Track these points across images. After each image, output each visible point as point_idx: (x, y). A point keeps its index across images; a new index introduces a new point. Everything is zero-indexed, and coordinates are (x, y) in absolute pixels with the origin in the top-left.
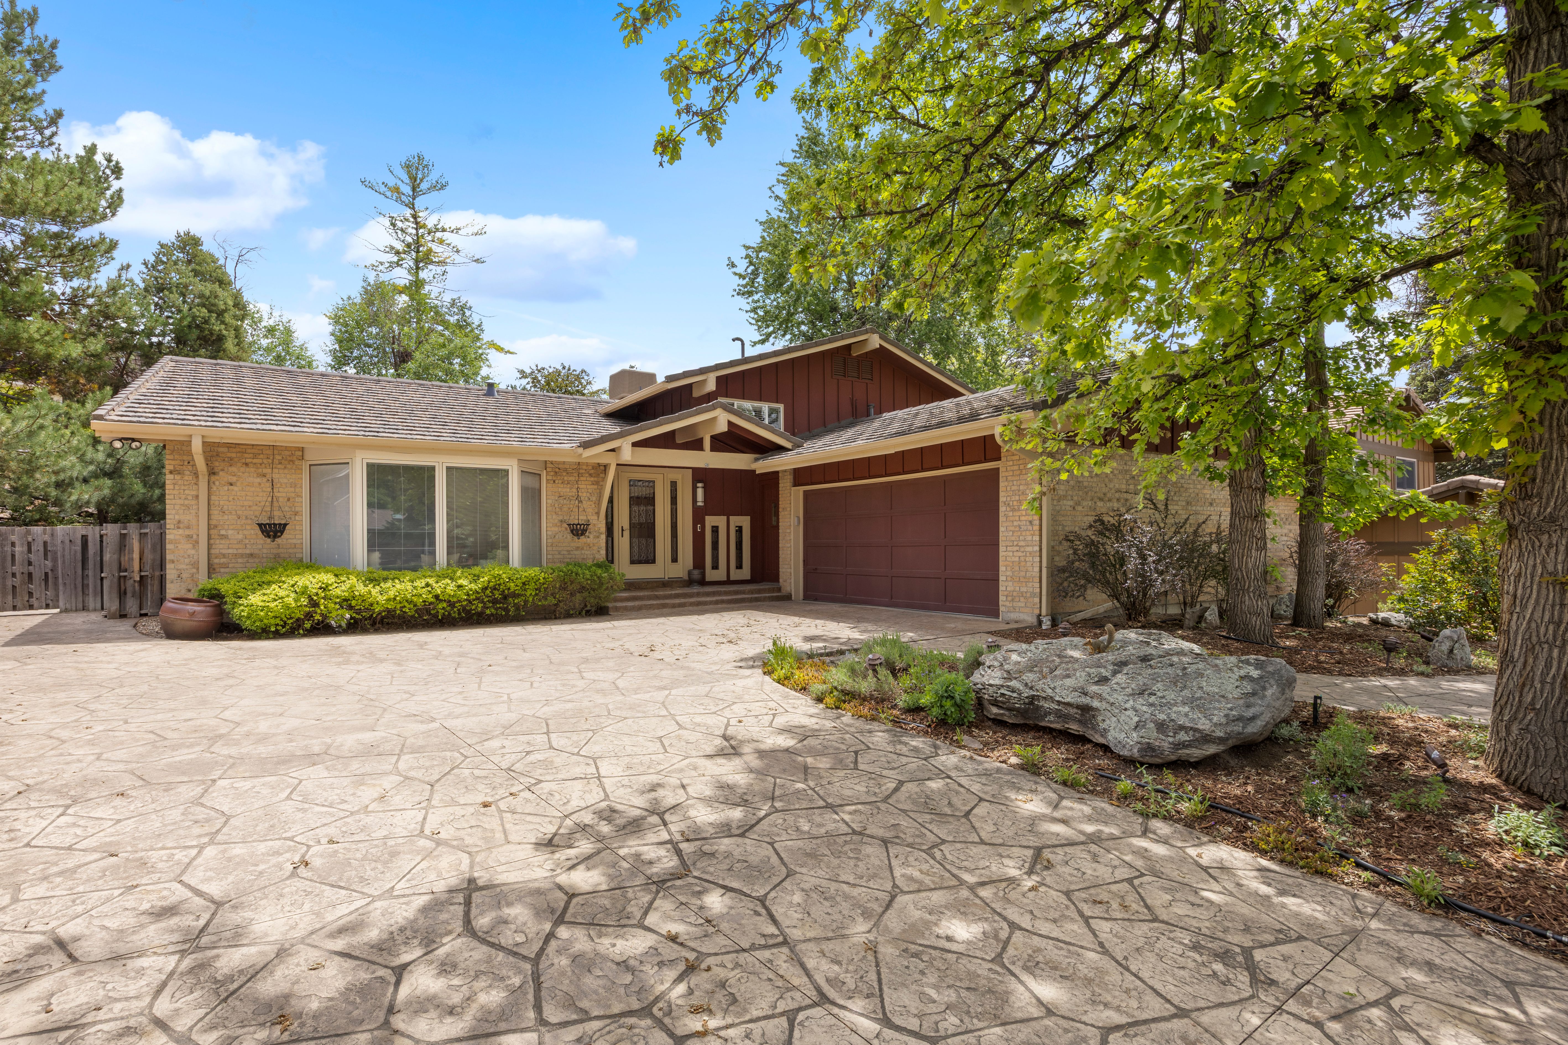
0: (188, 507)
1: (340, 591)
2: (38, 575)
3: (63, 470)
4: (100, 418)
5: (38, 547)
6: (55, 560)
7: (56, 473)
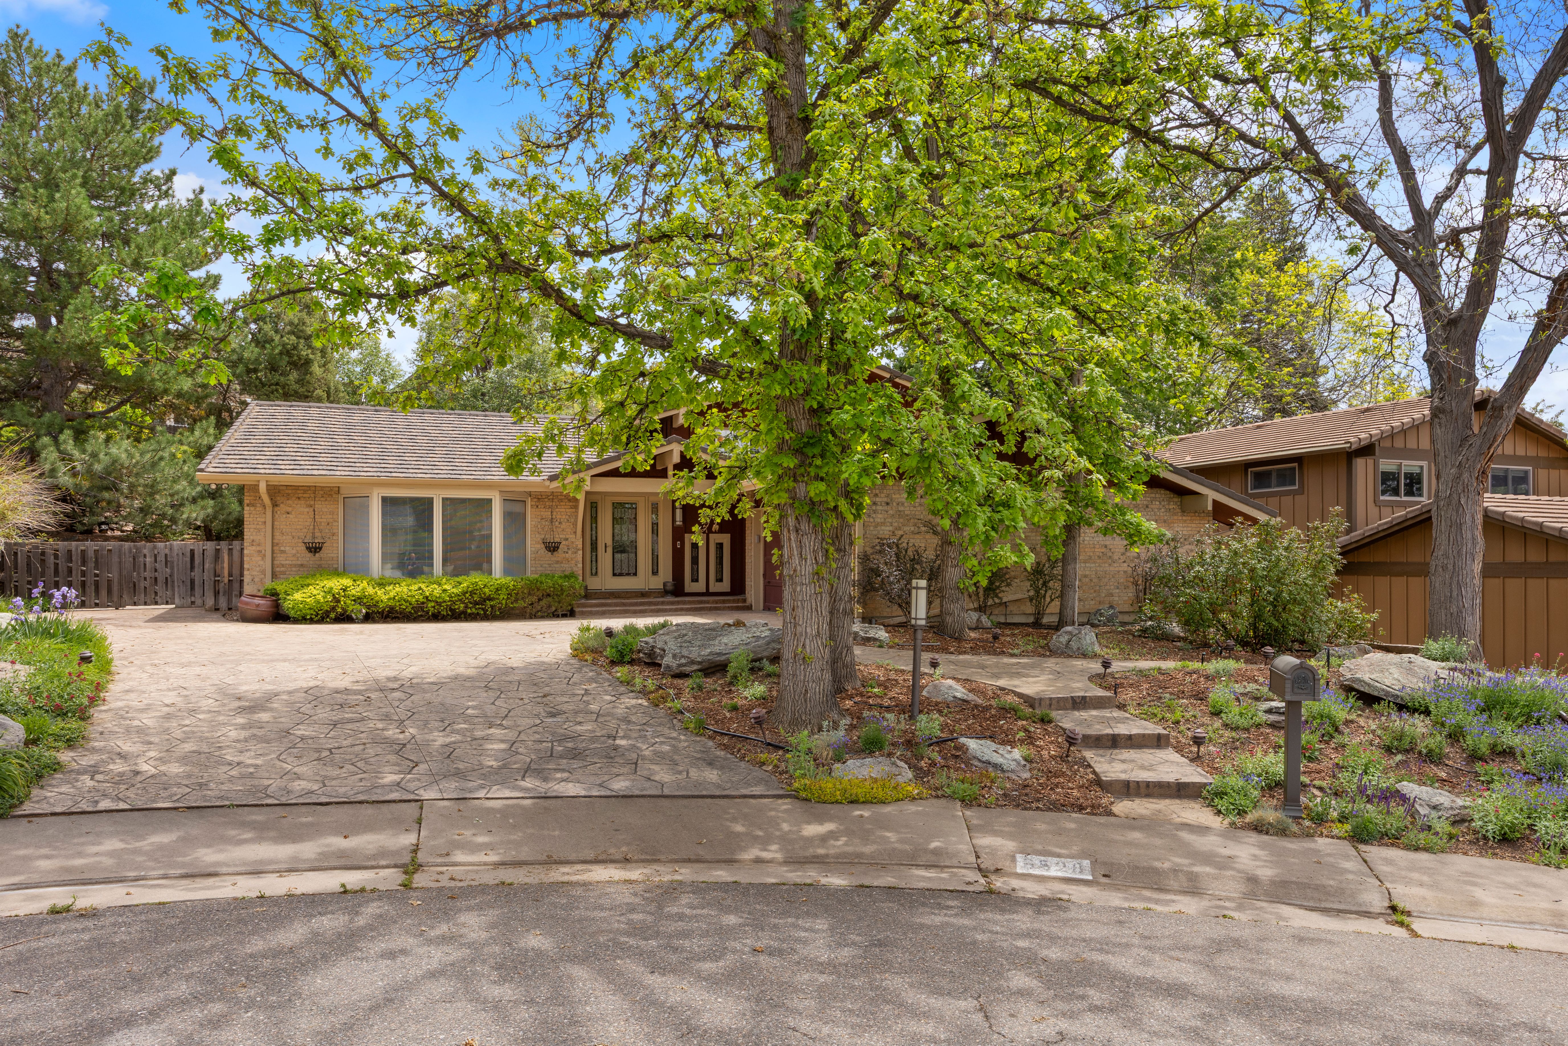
0: (259, 530)
1: (355, 591)
2: (161, 579)
3: (177, 493)
4: (202, 470)
5: (161, 558)
6: (172, 568)
7: (172, 495)
